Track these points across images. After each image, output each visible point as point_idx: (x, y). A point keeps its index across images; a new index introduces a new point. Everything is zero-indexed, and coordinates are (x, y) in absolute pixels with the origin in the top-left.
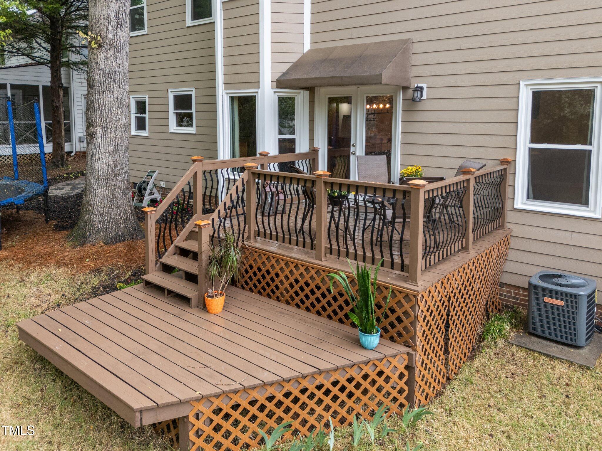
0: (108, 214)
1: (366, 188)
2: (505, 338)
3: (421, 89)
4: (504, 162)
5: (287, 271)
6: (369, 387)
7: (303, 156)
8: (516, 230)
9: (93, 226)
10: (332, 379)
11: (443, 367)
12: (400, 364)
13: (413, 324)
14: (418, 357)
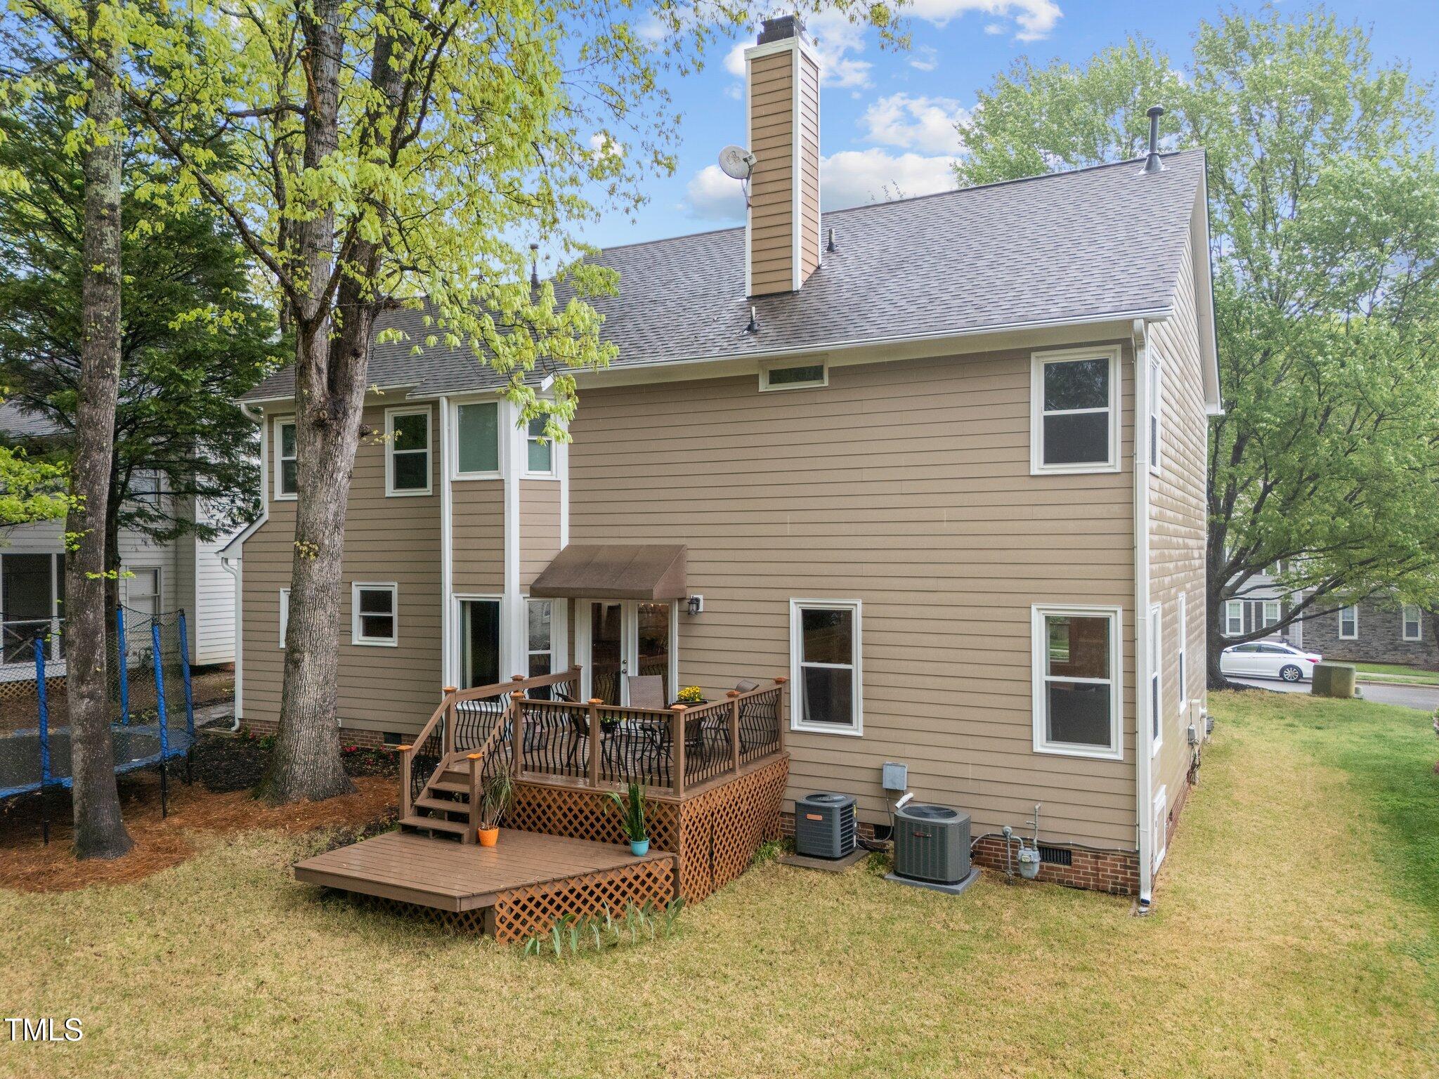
0: (315, 761)
1: (636, 714)
2: (774, 858)
3: (697, 600)
4: (778, 682)
5: (560, 802)
6: (640, 887)
7: (560, 678)
8: (794, 753)
9: (294, 778)
10: (609, 879)
11: (708, 879)
12: (666, 866)
13: (677, 831)
14: (682, 861)
